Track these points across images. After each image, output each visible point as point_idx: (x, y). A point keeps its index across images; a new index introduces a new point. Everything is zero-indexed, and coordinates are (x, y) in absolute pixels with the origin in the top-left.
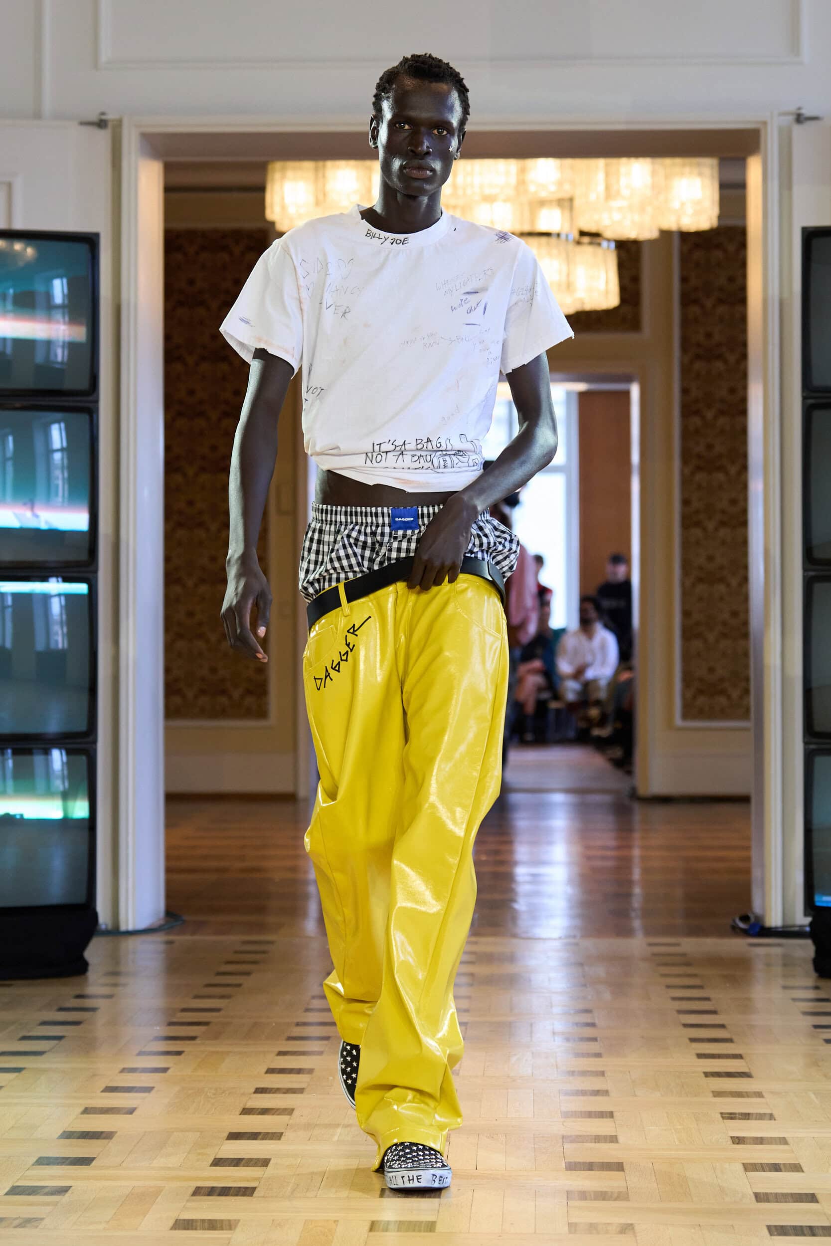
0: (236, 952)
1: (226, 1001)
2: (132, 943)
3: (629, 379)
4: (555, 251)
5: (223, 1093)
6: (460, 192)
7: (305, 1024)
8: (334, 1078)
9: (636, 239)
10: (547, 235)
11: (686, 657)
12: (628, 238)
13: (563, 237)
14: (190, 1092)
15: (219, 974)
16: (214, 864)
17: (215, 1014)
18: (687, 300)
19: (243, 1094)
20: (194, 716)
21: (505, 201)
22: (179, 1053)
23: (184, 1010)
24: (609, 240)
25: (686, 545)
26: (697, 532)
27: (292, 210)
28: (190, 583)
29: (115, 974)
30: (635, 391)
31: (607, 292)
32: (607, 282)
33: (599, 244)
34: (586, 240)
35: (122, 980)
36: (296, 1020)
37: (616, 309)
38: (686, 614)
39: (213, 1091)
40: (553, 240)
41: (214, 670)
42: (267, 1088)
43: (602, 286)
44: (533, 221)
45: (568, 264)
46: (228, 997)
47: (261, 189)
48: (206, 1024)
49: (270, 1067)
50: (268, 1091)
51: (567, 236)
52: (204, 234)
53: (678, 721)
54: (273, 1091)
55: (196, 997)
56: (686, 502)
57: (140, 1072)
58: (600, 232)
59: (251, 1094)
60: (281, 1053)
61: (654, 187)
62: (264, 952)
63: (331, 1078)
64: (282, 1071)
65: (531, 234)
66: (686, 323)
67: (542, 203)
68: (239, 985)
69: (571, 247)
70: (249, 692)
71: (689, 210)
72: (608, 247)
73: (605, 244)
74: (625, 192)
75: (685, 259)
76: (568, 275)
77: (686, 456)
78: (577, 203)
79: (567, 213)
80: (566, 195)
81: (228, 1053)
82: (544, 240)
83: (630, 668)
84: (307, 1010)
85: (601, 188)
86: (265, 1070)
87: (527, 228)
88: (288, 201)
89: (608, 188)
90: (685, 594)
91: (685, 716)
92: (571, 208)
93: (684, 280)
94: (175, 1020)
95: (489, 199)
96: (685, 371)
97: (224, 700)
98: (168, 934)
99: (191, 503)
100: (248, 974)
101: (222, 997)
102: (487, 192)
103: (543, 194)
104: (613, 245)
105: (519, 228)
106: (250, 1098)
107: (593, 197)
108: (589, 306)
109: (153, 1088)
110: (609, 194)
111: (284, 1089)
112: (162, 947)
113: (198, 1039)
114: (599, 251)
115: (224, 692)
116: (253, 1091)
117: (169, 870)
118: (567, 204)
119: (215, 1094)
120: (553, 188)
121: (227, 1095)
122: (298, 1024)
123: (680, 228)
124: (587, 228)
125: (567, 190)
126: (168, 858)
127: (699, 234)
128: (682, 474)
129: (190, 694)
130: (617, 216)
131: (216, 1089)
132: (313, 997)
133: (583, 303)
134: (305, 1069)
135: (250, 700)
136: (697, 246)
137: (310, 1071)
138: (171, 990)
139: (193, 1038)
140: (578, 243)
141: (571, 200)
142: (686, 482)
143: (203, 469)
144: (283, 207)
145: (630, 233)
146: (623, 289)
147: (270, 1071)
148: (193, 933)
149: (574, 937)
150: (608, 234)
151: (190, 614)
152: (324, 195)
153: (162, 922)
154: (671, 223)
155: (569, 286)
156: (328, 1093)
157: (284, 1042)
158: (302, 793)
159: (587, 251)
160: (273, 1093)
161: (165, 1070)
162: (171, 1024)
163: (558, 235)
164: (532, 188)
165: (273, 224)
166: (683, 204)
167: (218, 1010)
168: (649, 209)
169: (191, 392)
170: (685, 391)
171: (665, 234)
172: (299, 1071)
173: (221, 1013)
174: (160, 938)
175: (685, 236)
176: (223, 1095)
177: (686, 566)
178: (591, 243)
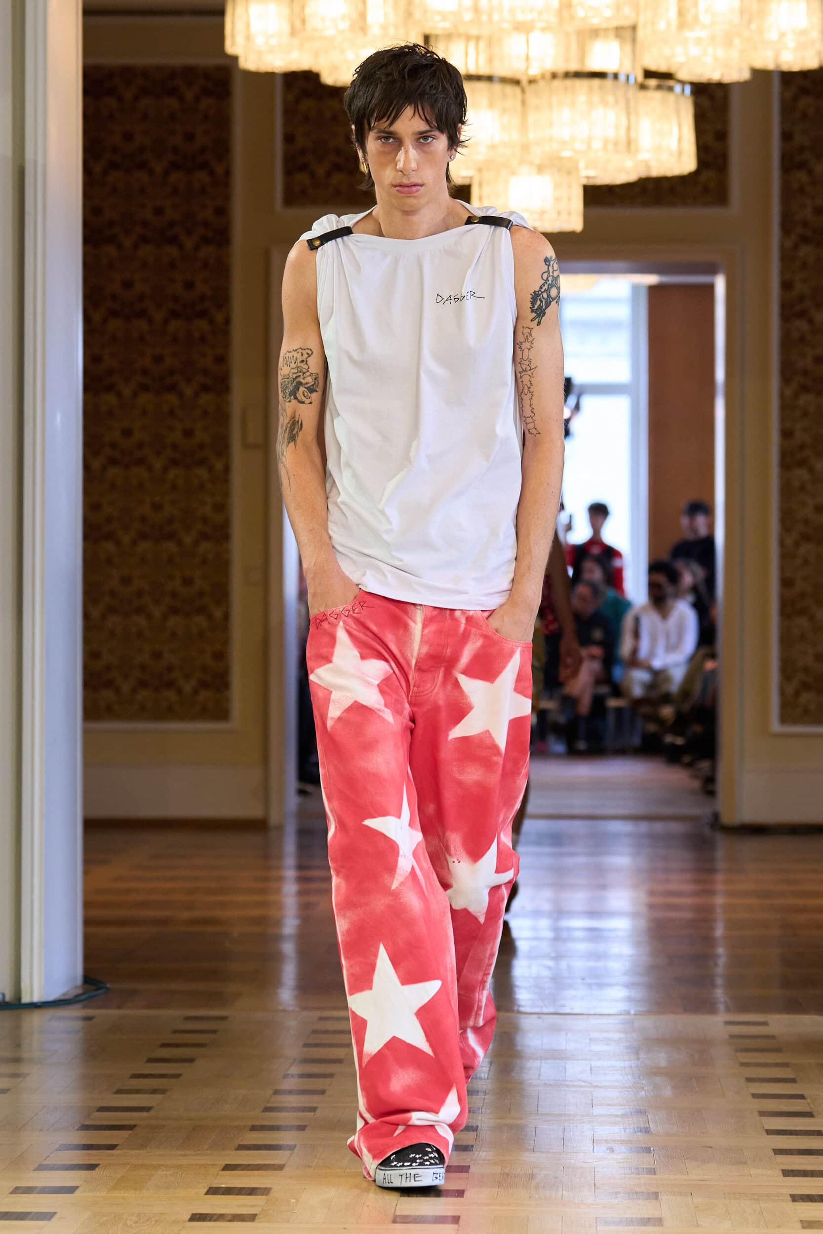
0: (175, 1032)
1: (159, 1097)
2: (36, 1019)
3: (713, 270)
4: (611, 99)
5: (148, 1220)
6: (484, 18)
7: (263, 1128)
8: (297, 1201)
9: (720, 80)
10: (601, 75)
11: (786, 640)
12: (709, 79)
13: (622, 78)
14: (105, 1219)
15: (151, 1060)
16: (151, 913)
17: (145, 1114)
18: (789, 164)
19: (176, 1222)
20: (132, 717)
21: (543, 30)
22: (92, 1167)
23: (102, 1109)
24: (683, 83)
25: (786, 491)
26: (801, 474)
27: (259, 41)
28: (126, 539)
29: (17, 1060)
30: (720, 284)
31: (680, 153)
32: (680, 140)
33: (671, 89)
34: (653, 82)
35: (24, 1069)
36: (250, 1123)
37: (692, 175)
38: (786, 583)
39: (135, 1218)
40: (609, 83)
41: (157, 655)
42: (207, 1214)
43: (674, 145)
44: (582, 59)
45: (628, 114)
46: (163, 1092)
47: (219, 12)
48: (131, 1127)
49: (212, 1186)
50: (208, 1219)
51: (628, 77)
52: (145, 73)
53: (776, 726)
54: (215, 1217)
55: (119, 1092)
56: (786, 434)
57: (38, 1193)
58: (672, 71)
59: (185, 1222)
60: (227, 1168)
61: (742, 13)
62: (214, 1032)
63: (293, 1201)
64: (228, 1191)
65: (578, 75)
66: (788, 194)
67: (596, 33)
68: (178, 1076)
69: (633, 92)
70: (204, 685)
71: (791, 42)
72: (683, 90)
73: (678, 88)
74: (705, 19)
75: (787, 109)
76: (628, 129)
77: (787, 372)
78: (640, 33)
79: (628, 48)
80: (626, 23)
81: (157, 1167)
82: (596, 82)
83: (713, 656)
84: (267, 1109)
85: (673, 12)
86: (205, 1190)
87: (574, 67)
88: (254, 28)
89: (681, 13)
90: (786, 556)
91: (784, 719)
92: (634, 40)
93: (786, 136)
94: (87, 1123)
95: (523, 28)
96: (786, 258)
97: (171, 695)
98: (85, 1007)
99: (127, 433)
100: (191, 1060)
101: (154, 1092)
102: (520, 17)
103: (596, 21)
104: (688, 89)
105: (561, 67)
106: (183, 1227)
107: (662, 25)
108: (656, 172)
109: (55, 1213)
110: (684, 20)
111: (229, 1215)
112: (80, 1024)
113: (118, 1147)
114: (671, 97)
115: (170, 685)
116: (189, 1217)
117: (88, 922)
118: (628, 34)
119: (137, 1222)
120: (608, 13)
121: (153, 1223)
122: (253, 1128)
123: (778, 66)
124: (653, 67)
125: (627, 16)
126: (87, 905)
127: (805, 74)
128: (782, 396)
129: (126, 687)
130: (694, 51)
131: (139, 1215)
132: (277, 1092)
133: (648, 167)
134: (260, 1188)
135: (204, 695)
136: (804, 91)
137: (266, 1191)
138: (89, 1082)
139: (112, 1147)
140: (643, 87)
141: (634, 28)
142: (786, 407)
143: (144, 388)
144: (248, 38)
145: (712, 73)
146: (702, 149)
147: (213, 1191)
148: (119, 1007)
149: (628, 1013)
150: (682, 75)
151: (126, 581)
152: (303, 21)
153: (80, 991)
154: (766, 61)
155: (630, 145)
156: (288, 1222)
157: (234, 1152)
158: (274, 820)
159: (655, 98)
160: (215, 1221)
161: (71, 1190)
162: (85, 1127)
163: (616, 76)
164: (580, 13)
165: (235, 59)
166: (782, 35)
167: (148, 1109)
168: (737, 41)
169: (128, 285)
170: (786, 286)
171: (760, 76)
172: (252, 1191)
173: (152, 1113)
174: (76, 1012)
175: (788, 78)
176: (148, 1223)
177: (787, 518)
178: (659, 87)
